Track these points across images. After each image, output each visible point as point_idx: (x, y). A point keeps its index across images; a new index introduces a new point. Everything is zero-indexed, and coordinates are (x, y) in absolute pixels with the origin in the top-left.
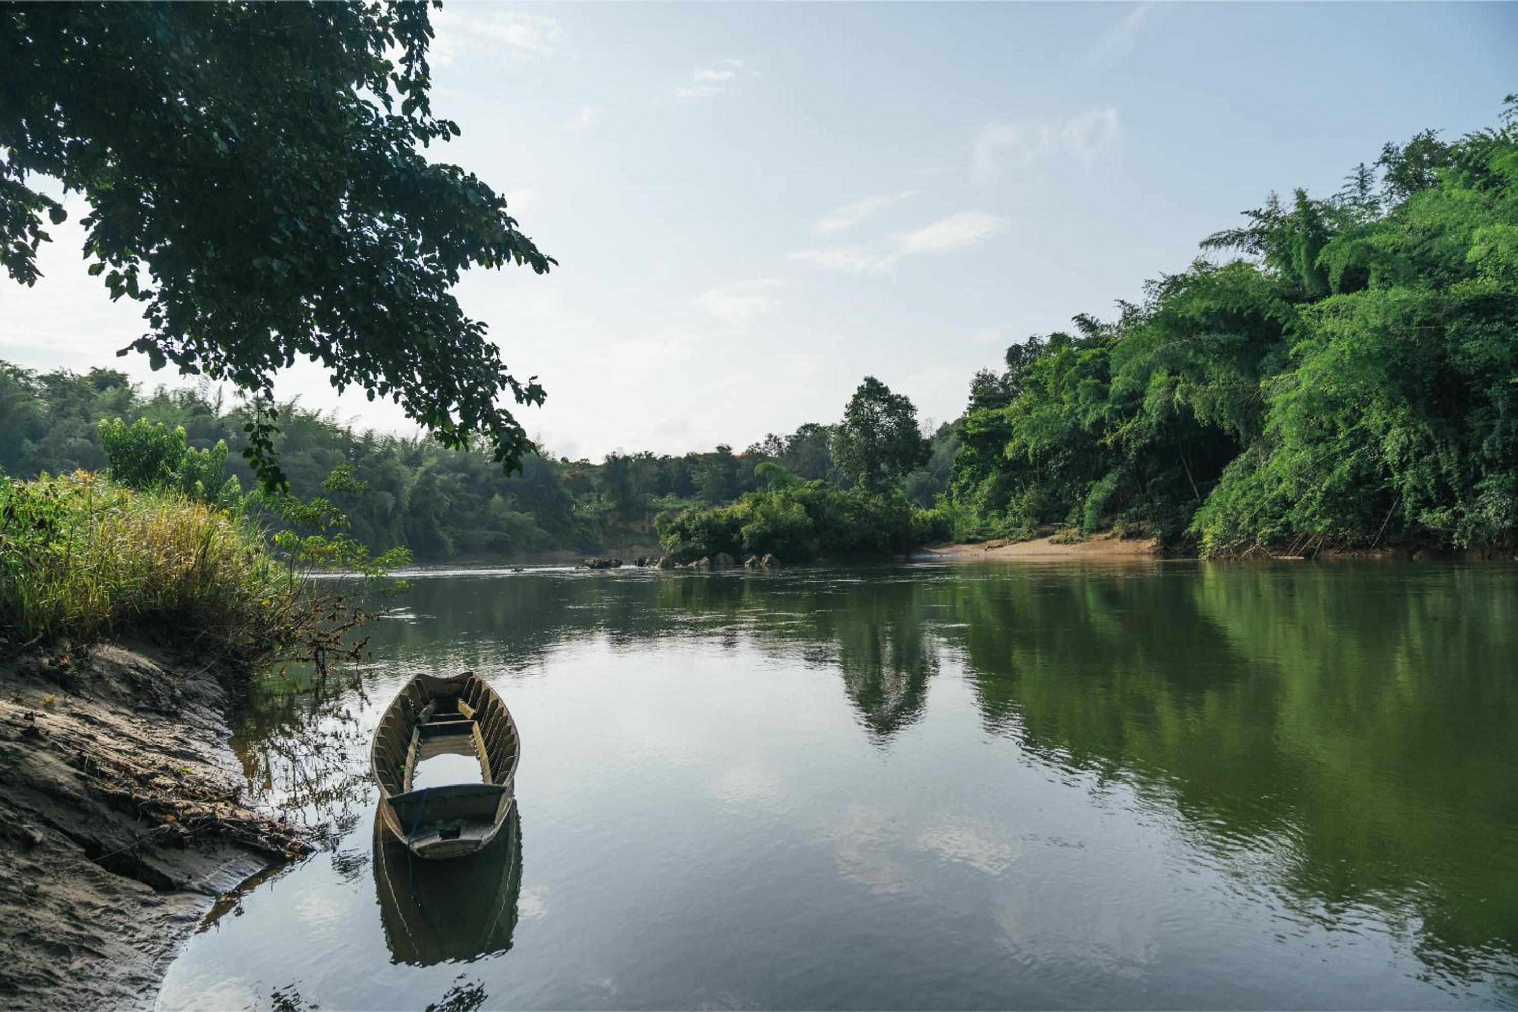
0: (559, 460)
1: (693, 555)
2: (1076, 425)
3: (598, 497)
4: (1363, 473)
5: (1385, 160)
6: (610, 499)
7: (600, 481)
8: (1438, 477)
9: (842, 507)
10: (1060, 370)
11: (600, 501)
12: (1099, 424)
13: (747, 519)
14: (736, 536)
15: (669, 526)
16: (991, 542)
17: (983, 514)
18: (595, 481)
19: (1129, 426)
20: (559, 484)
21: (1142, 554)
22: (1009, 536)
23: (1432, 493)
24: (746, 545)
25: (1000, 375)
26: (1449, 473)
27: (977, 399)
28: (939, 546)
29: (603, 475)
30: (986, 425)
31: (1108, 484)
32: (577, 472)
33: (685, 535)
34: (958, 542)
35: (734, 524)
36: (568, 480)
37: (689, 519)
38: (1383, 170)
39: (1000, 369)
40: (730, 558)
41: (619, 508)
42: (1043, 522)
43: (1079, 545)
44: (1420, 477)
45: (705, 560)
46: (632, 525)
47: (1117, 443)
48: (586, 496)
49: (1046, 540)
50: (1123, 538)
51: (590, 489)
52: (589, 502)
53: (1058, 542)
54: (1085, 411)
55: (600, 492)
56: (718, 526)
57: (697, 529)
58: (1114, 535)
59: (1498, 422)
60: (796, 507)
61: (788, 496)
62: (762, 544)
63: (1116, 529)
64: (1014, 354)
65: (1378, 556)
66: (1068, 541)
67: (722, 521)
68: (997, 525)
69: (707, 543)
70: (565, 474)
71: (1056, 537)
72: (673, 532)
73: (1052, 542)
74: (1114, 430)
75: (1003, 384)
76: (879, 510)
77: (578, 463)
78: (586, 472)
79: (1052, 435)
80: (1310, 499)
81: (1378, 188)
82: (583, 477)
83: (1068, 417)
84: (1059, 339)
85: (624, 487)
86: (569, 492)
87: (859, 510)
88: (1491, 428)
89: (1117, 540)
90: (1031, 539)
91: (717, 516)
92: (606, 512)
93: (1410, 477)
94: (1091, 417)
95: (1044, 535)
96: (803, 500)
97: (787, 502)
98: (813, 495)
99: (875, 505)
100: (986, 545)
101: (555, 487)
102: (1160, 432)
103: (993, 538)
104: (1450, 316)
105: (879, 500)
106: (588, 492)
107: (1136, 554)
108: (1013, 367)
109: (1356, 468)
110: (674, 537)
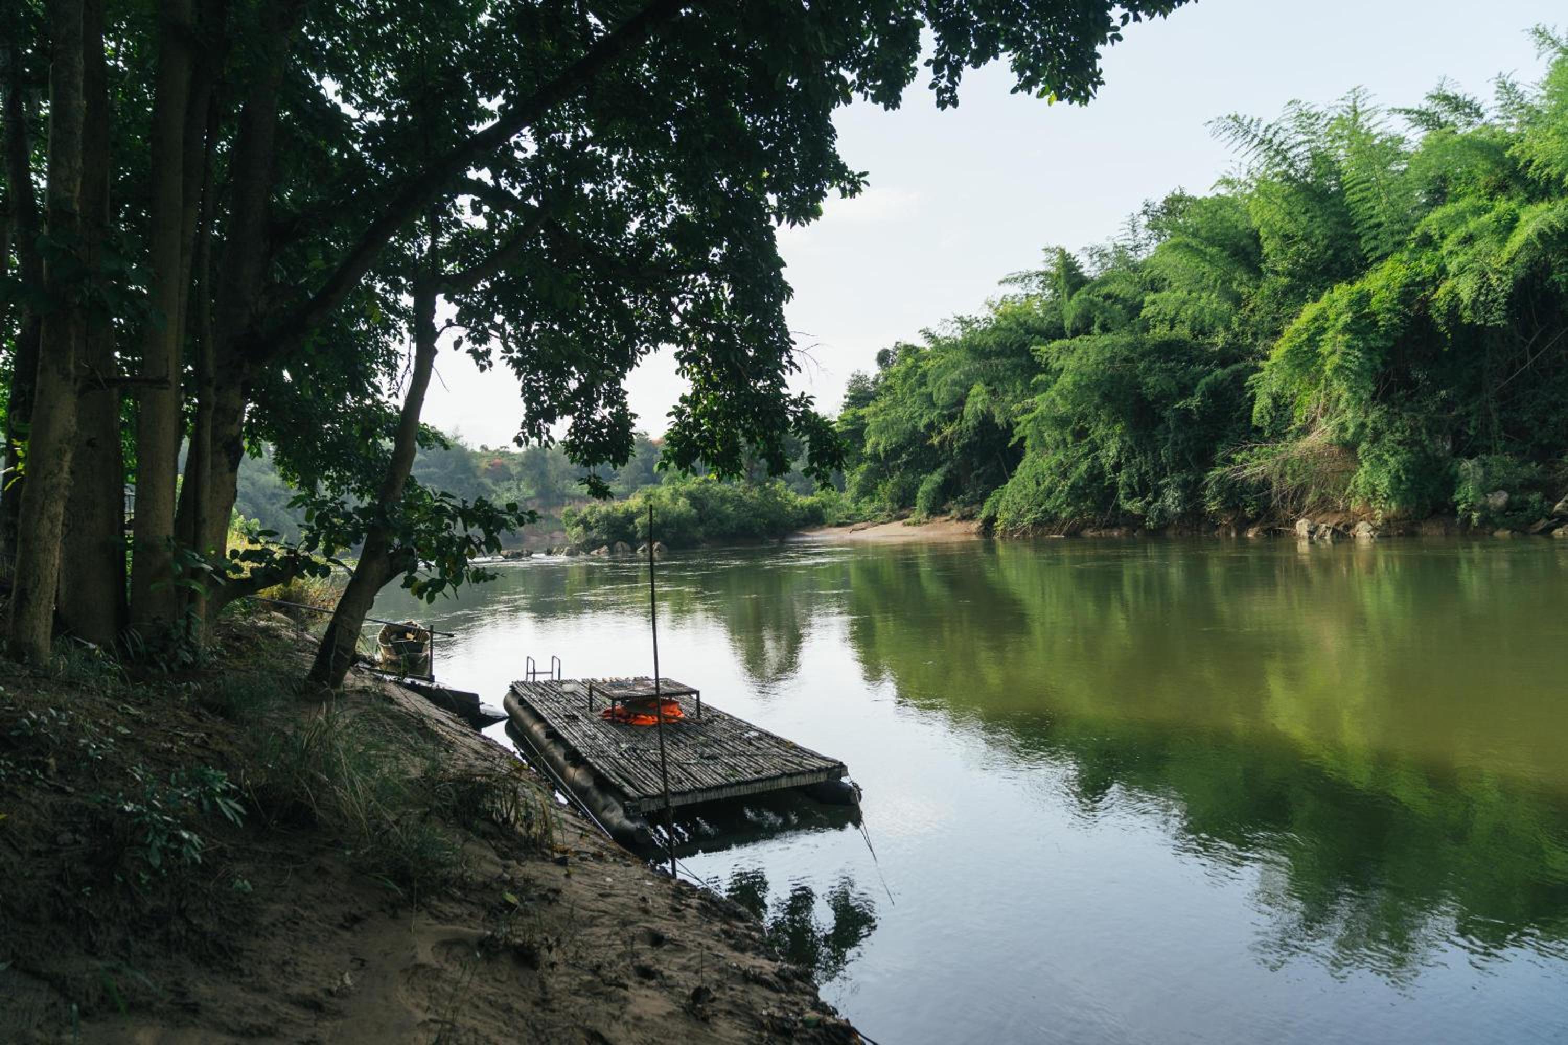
0: (478, 450)
1: (593, 544)
2: (915, 428)
3: (518, 485)
4: (1096, 472)
5: (1145, 212)
6: (530, 487)
7: (519, 469)
8: (1140, 475)
9: (723, 500)
10: (905, 379)
11: (519, 489)
12: (930, 426)
13: (640, 513)
14: (631, 527)
15: (574, 519)
16: (858, 526)
17: (856, 501)
18: (515, 470)
19: (951, 429)
20: (478, 474)
21: (970, 533)
22: (872, 520)
23: (1137, 488)
24: (639, 535)
25: (872, 377)
26: (1147, 473)
27: (851, 397)
28: (813, 529)
29: (523, 464)
30: (852, 423)
31: (937, 477)
32: (497, 461)
33: (588, 527)
34: (830, 526)
35: (630, 517)
36: (487, 469)
37: (591, 513)
38: (1144, 220)
39: (872, 370)
40: (627, 547)
41: (540, 495)
42: (902, 507)
43: (924, 527)
44: (1130, 476)
45: (605, 548)
46: (552, 512)
47: (941, 443)
48: (506, 484)
49: (900, 523)
50: (958, 520)
51: (509, 477)
52: (509, 490)
53: (909, 524)
54: (921, 416)
55: (520, 480)
56: (616, 519)
57: (598, 521)
58: (952, 518)
59: (1171, 436)
60: (682, 501)
61: (676, 491)
62: (653, 532)
63: (953, 512)
64: (883, 357)
65: (1116, 534)
66: (918, 523)
67: (620, 514)
68: (867, 508)
69: (608, 533)
70: (484, 464)
71: (908, 520)
72: (577, 525)
73: (904, 524)
74: (940, 432)
75: (875, 383)
76: (755, 501)
77: (497, 451)
78: (504, 461)
79: (897, 434)
80: (1061, 492)
81: (1143, 234)
82: (502, 465)
83: (908, 421)
84: (910, 350)
85: (543, 474)
86: (488, 482)
87: (739, 502)
88: (1166, 440)
89: (953, 522)
90: (890, 522)
91: (615, 509)
92: (526, 500)
93: (1122, 478)
94: (925, 420)
95: (900, 518)
96: (690, 495)
97: (675, 496)
98: (698, 489)
99: (752, 497)
100: (851, 528)
101: (475, 476)
102: (976, 434)
103: (860, 521)
104: (1143, 356)
105: (756, 492)
106: (509, 479)
107: (966, 533)
108: (883, 369)
109: (1091, 468)
110: (579, 529)
